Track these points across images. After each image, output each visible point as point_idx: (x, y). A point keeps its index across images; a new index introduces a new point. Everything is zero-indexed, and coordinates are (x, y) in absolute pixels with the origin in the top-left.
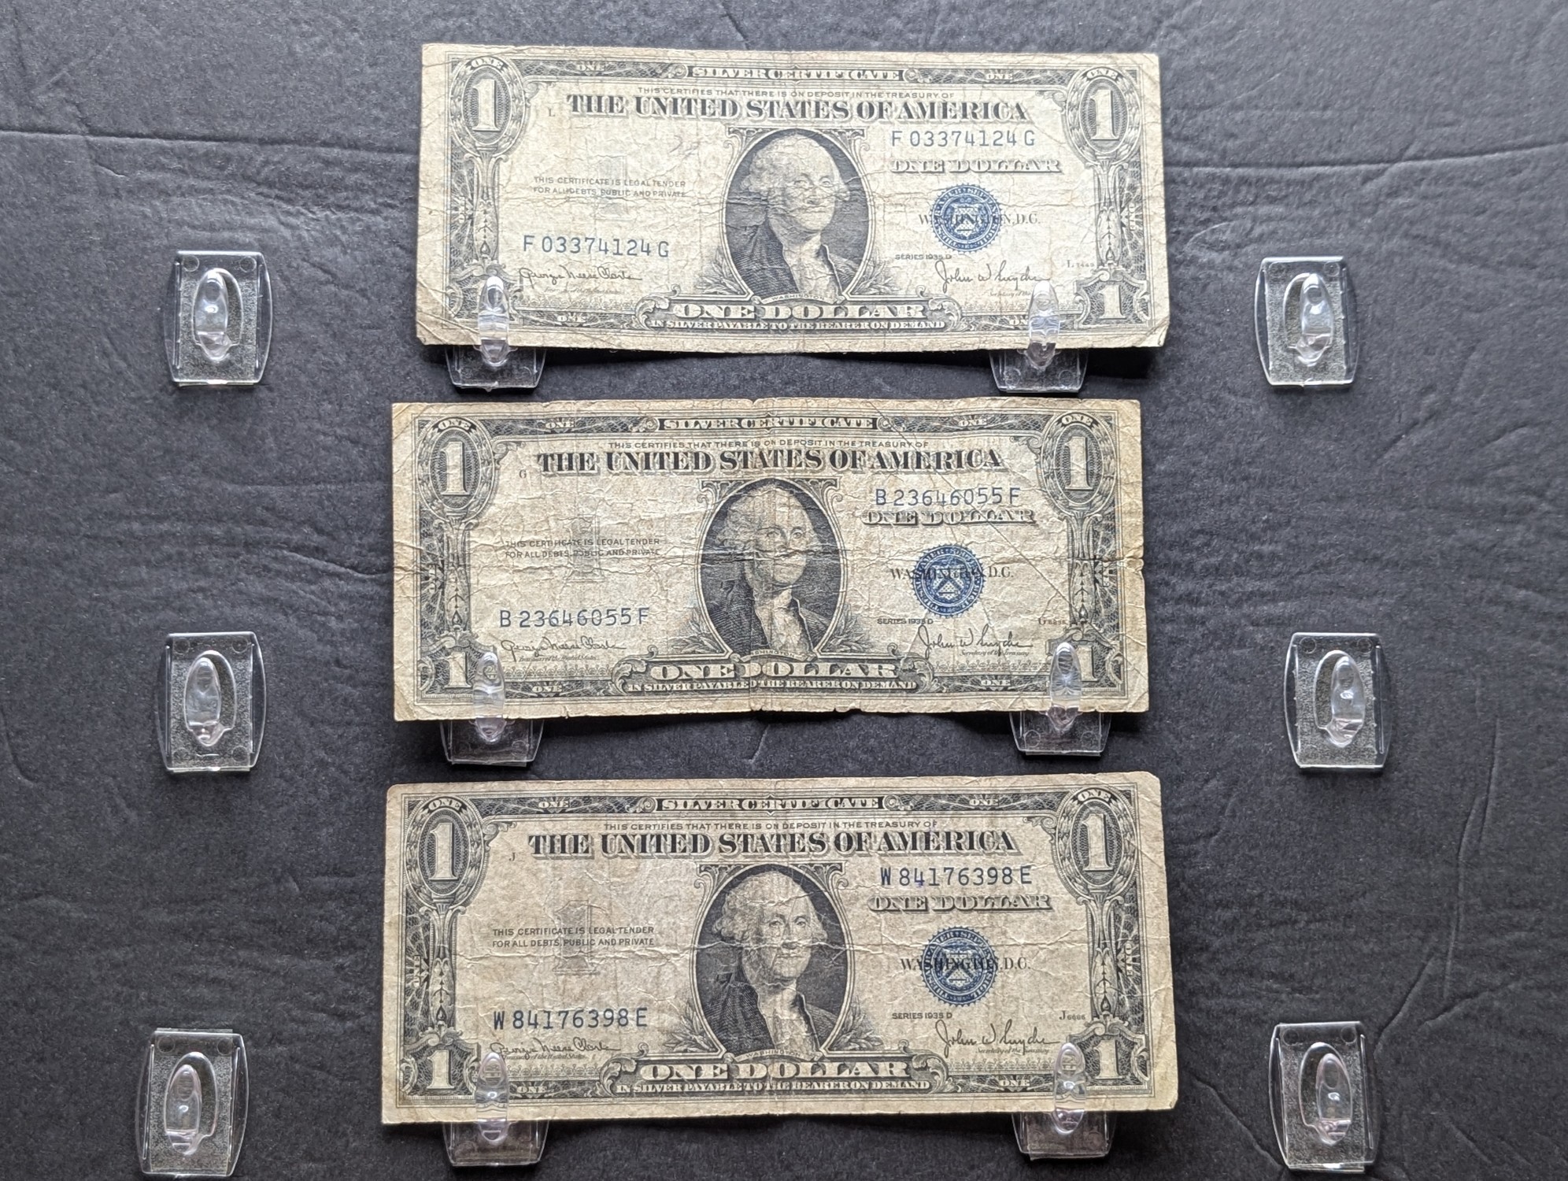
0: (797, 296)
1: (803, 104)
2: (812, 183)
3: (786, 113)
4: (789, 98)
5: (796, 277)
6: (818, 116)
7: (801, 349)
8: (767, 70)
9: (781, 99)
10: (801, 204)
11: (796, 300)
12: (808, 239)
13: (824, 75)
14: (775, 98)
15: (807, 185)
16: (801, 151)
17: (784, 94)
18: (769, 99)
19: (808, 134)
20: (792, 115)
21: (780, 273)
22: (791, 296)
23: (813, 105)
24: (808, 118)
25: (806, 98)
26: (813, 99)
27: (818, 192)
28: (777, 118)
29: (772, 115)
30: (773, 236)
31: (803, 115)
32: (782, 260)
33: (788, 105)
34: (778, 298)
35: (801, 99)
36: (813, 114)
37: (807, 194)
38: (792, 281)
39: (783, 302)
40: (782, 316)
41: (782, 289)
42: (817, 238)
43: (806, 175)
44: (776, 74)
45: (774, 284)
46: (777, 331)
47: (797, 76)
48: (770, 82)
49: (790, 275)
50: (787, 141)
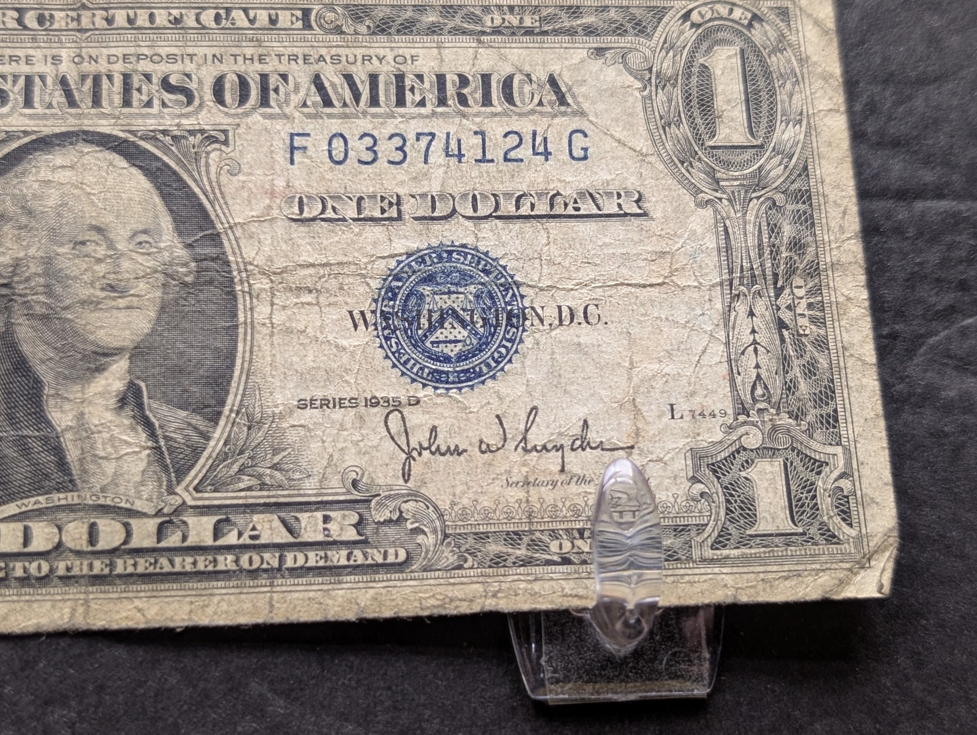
0: (71, 498)
1: (97, 80)
2: (111, 245)
3: (59, 98)
4: (65, 67)
5: (72, 454)
6: (127, 103)
7: (81, 622)
8: (21, 11)
9: (48, 69)
10: (85, 292)
11: (70, 508)
12: (100, 369)
13: (142, 20)
14: (40, 68)
15: (101, 251)
16: (90, 179)
17: (56, 60)
18: (24, 69)
19: (105, 141)
20: (72, 102)
21: (36, 446)
22: (59, 498)
23: (118, 80)
24: (106, 109)
25: (103, 67)
26: (119, 67)
27: (126, 264)
28: (39, 109)
29: (28, 102)
30: (21, 366)
31: (96, 101)
32: (40, 418)
33: (63, 82)
34: (30, 503)
35: (89, 68)
36: (118, 99)
37: (101, 269)
38: (62, 464)
39: (39, 513)
40: (38, 544)
41: (39, 485)
42: (120, 366)
43: (99, 230)
44: (41, 20)
45: (20, 473)
46: (25, 581)
47: (85, 22)
48: (26, 36)
49: (58, 452)
50: (58, 158)
